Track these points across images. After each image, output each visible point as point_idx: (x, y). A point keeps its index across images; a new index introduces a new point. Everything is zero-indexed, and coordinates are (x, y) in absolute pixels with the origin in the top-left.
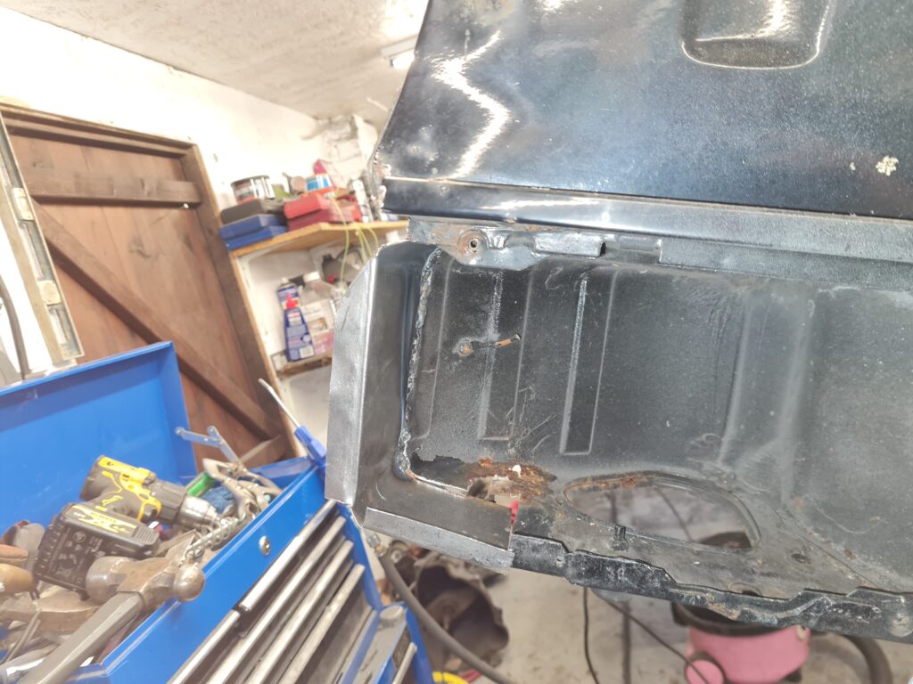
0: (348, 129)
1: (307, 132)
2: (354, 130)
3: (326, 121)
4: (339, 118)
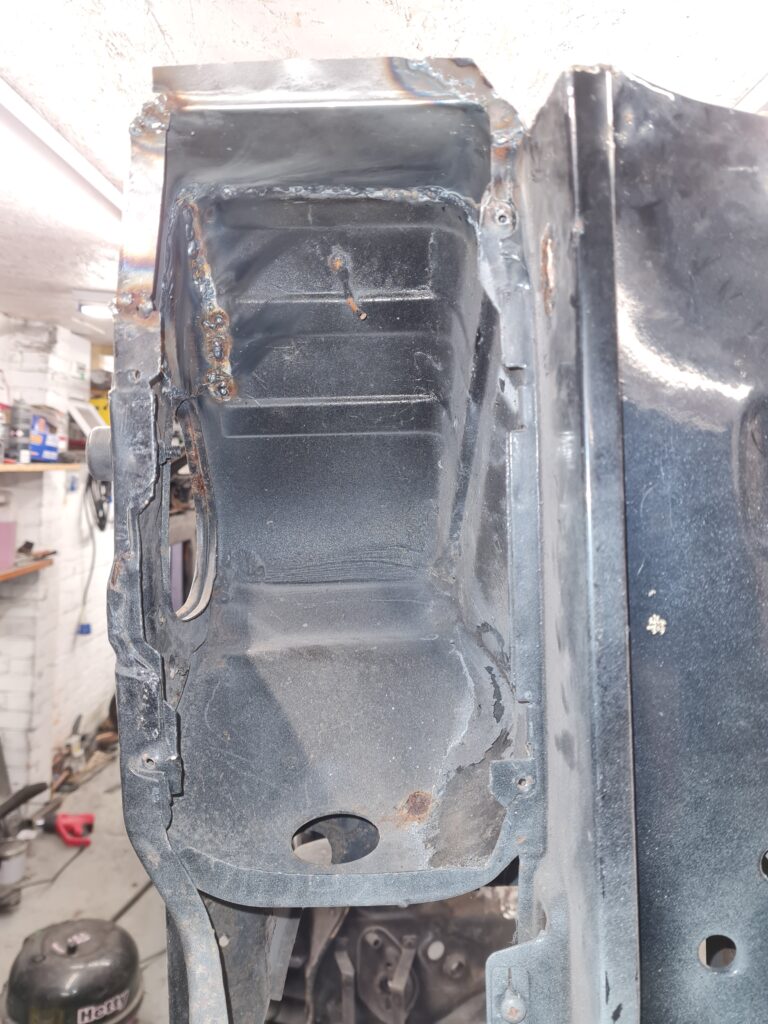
0: (45, 338)
2: (53, 342)
3: (20, 322)
4: (39, 324)
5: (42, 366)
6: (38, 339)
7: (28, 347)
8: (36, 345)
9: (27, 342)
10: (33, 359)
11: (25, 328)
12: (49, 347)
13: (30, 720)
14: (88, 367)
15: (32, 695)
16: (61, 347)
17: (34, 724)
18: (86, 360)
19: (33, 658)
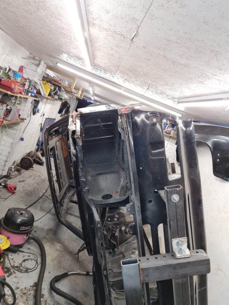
0: (38, 62)
1: (25, 57)
2: (39, 64)
3: (33, 56)
4: (37, 58)
5: (36, 70)
6: (36, 62)
7: (33, 63)
8: (35, 64)
9: (33, 62)
10: (34, 67)
11: (34, 58)
12: (38, 65)
13: (7, 159)
14: (44, 72)
15: (9, 153)
16: (41, 66)
17: (8, 160)
18: (44, 70)
19: (12, 143)
